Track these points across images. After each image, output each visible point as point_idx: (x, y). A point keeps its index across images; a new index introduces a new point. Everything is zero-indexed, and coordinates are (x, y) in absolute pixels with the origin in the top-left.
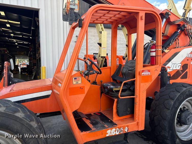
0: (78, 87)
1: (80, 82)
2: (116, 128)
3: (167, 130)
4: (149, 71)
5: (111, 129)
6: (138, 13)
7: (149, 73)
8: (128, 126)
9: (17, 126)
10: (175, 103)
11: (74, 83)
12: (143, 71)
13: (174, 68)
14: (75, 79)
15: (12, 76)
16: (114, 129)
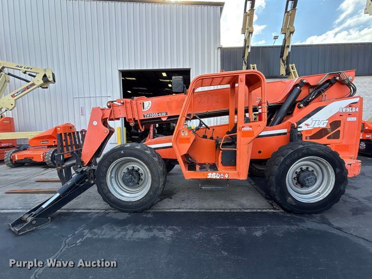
0: (185, 138)
1: (187, 134)
2: (216, 173)
3: (275, 185)
4: (251, 127)
5: (212, 173)
6: (238, 75)
7: (251, 129)
8: (228, 174)
9: (146, 158)
10: (285, 160)
11: (183, 135)
12: (243, 127)
13: (316, 126)
14: (183, 132)
15: (156, 132)
16: (214, 174)
